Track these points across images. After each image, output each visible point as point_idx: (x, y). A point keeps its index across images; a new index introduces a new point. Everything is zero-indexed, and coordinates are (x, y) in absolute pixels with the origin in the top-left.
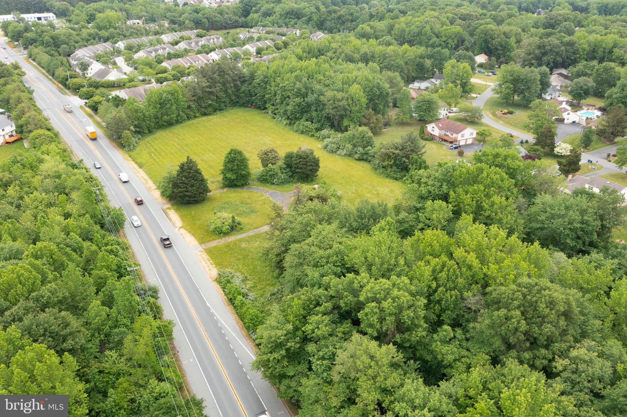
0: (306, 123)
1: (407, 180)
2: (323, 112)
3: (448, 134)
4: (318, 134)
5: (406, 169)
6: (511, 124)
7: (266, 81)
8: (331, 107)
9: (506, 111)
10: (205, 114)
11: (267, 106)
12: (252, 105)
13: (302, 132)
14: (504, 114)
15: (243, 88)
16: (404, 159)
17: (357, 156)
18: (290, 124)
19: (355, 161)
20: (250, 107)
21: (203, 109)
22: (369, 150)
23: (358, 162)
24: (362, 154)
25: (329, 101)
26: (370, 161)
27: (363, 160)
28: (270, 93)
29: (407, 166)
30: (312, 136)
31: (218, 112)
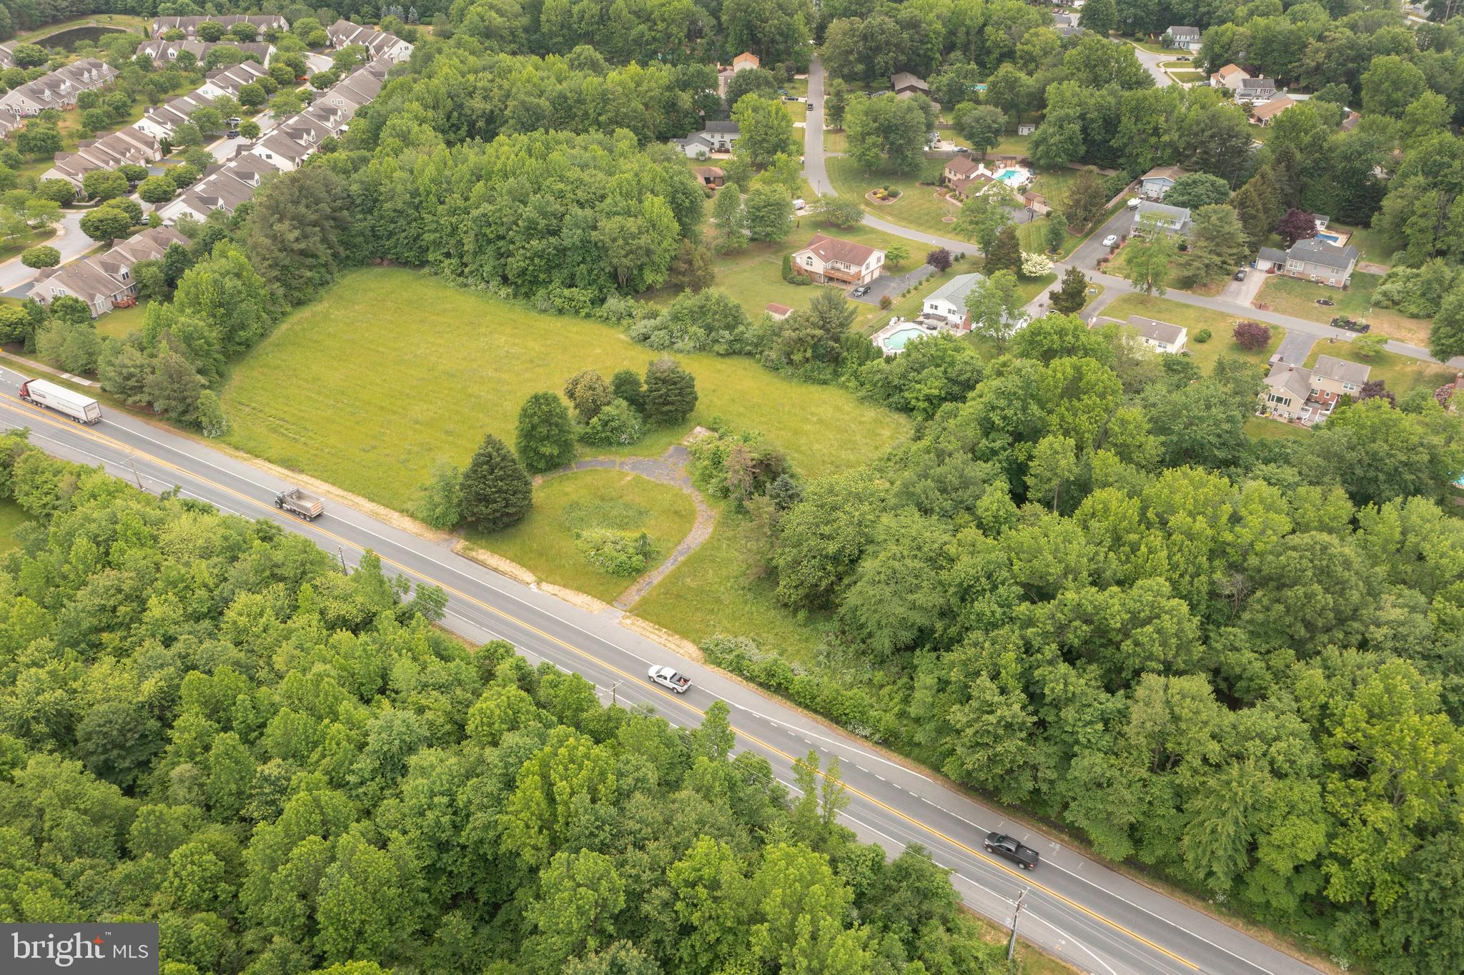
0: (566, 292)
1: (848, 380)
2: (602, 264)
3: (839, 266)
4: (602, 311)
5: (836, 360)
6: (911, 222)
7: (417, 202)
8: (623, 253)
9: (882, 192)
10: (299, 303)
11: (431, 257)
12: (382, 259)
13: (561, 312)
14: (884, 199)
15: (359, 226)
16: (831, 343)
17: (721, 348)
18: (515, 296)
19: (720, 359)
20: (380, 264)
21: (297, 294)
22: (743, 333)
23: (728, 361)
24: (731, 343)
25: (614, 240)
26: (749, 354)
27: (734, 352)
28: (436, 231)
29: (839, 354)
30: (588, 316)
31: (322, 291)
